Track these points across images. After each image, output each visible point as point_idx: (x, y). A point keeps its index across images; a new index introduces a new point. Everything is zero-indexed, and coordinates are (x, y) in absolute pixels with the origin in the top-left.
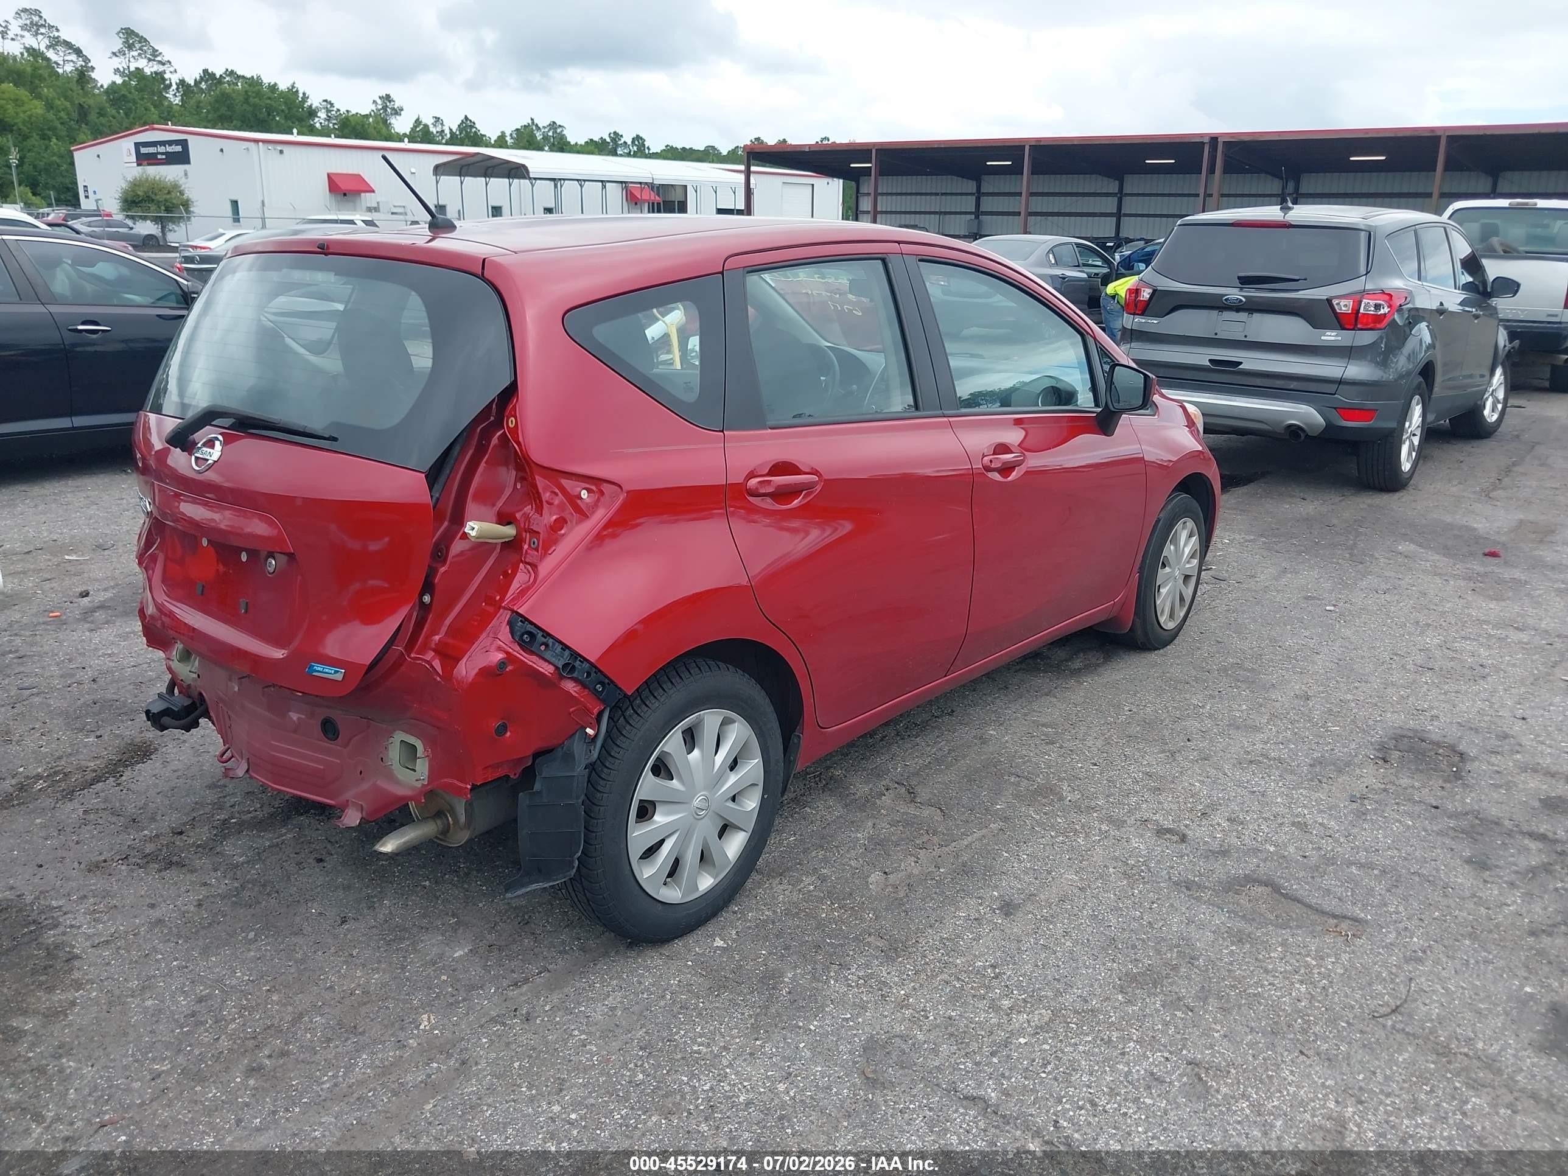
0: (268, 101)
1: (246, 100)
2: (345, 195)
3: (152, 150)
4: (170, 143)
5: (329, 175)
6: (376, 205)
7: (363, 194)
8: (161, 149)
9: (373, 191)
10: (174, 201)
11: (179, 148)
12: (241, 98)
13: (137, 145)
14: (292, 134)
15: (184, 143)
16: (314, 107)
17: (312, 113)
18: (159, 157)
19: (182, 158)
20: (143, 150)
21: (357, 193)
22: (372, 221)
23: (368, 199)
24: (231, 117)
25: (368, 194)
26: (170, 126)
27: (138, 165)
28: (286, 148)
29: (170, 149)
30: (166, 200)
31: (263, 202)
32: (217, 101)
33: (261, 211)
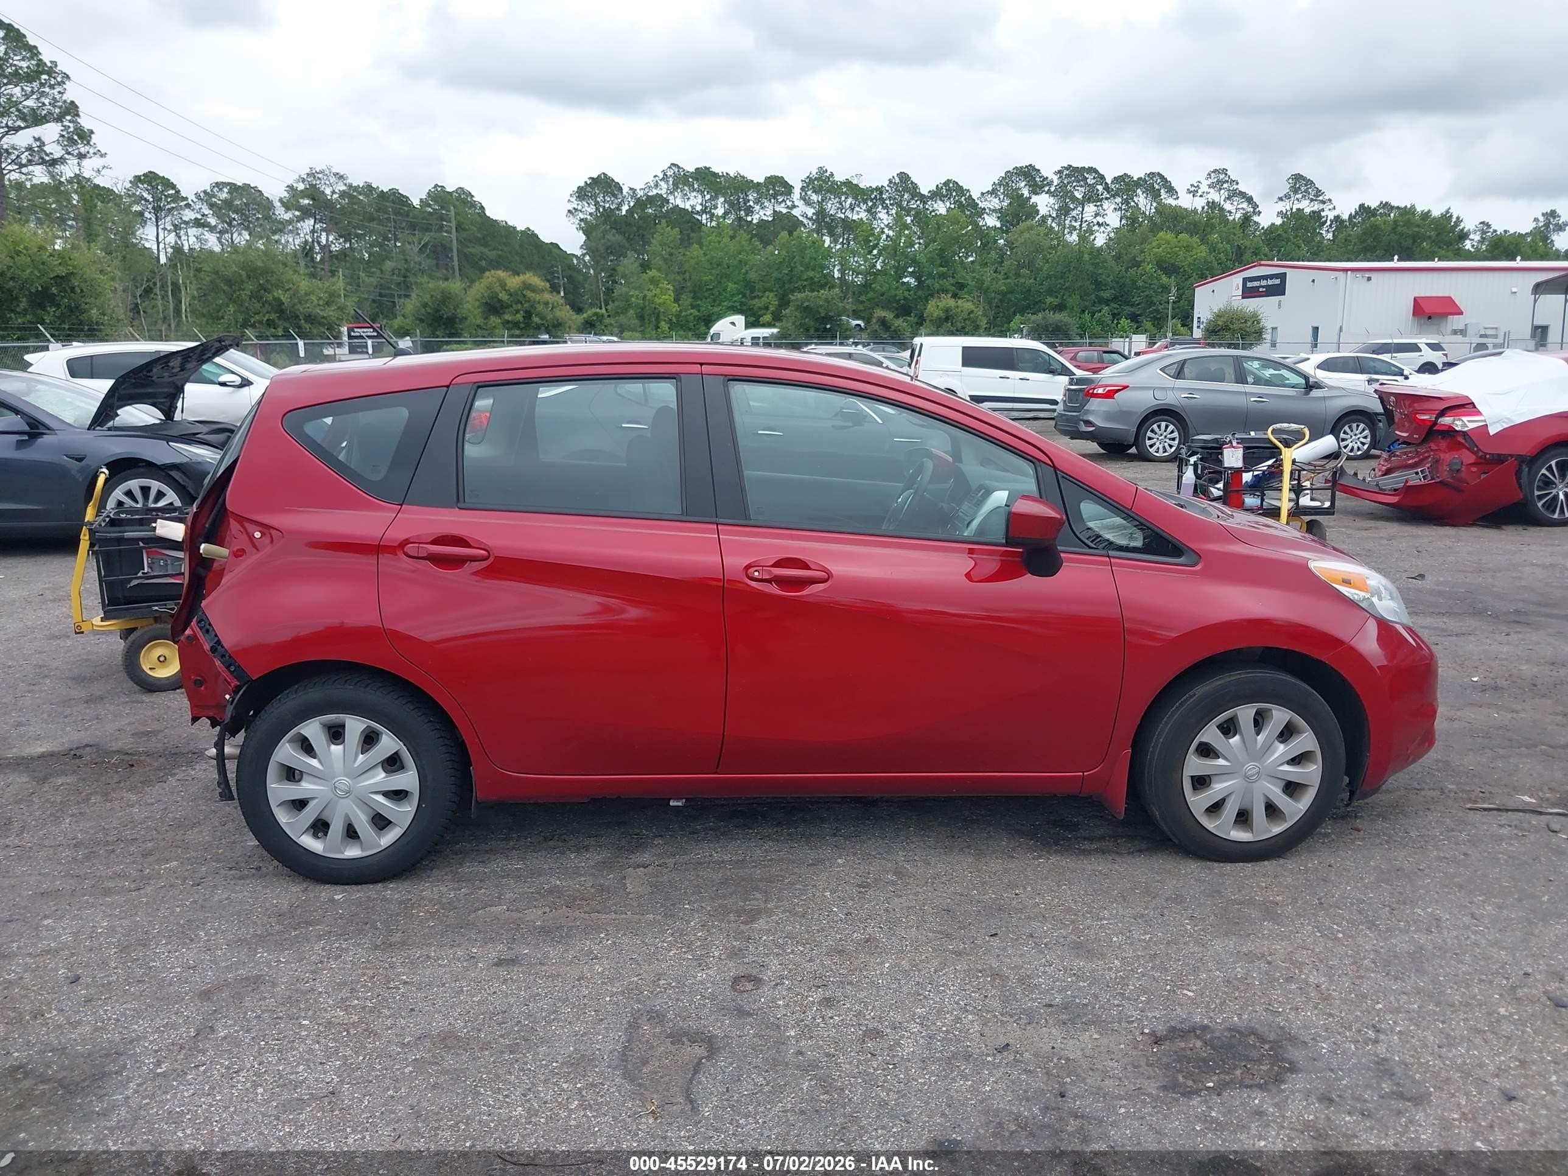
0: (1416, 229)
1: (1394, 229)
2: (1430, 318)
3: (1256, 284)
4: (1272, 277)
5: (1415, 299)
6: (1463, 328)
7: (1450, 317)
8: (1264, 283)
9: (1461, 313)
10: (1248, 330)
11: (1278, 281)
12: (1389, 229)
13: (1245, 280)
14: (1393, 260)
15: (1283, 277)
16: (1465, 230)
17: (1464, 236)
18: (1261, 290)
19: (1278, 290)
20: (1249, 285)
21: (1444, 315)
22: (1438, 345)
23: (1455, 322)
24: (1375, 247)
25: (1456, 317)
26: (1275, 262)
27: (1243, 298)
28: (1374, 275)
29: (1270, 282)
30: (1241, 329)
31: (1341, 328)
32: (1364, 234)
33: (1336, 337)
